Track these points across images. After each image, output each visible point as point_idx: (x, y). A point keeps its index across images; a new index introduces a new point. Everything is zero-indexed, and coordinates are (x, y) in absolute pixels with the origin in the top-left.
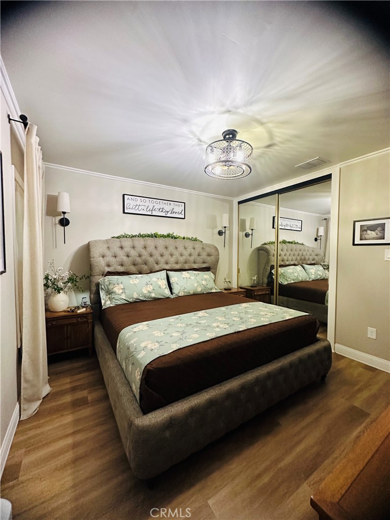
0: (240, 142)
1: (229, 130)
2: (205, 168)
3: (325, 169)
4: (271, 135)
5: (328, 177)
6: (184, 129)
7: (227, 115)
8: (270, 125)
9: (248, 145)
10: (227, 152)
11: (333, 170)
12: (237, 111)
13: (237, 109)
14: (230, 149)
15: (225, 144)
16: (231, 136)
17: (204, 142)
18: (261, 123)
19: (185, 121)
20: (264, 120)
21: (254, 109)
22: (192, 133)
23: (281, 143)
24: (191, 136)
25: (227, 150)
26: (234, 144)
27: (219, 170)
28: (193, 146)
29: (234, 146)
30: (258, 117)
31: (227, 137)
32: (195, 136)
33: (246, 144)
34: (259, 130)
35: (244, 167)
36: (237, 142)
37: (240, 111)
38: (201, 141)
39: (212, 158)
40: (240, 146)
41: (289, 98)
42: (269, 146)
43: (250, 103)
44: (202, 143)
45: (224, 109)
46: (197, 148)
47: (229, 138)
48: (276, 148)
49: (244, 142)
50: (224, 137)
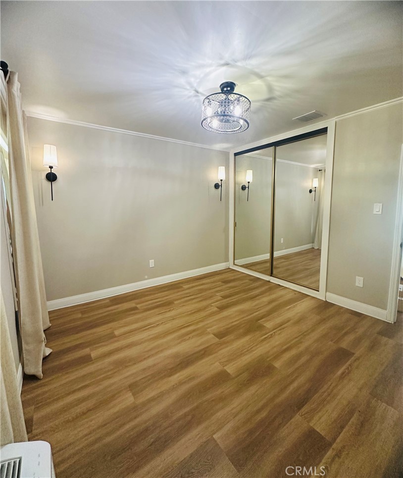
1: (227, 83)
2: (202, 124)
3: (320, 123)
4: (270, 89)
5: (324, 131)
8: (269, 78)
10: (225, 106)
11: (329, 123)
13: (236, 62)
14: (229, 103)
15: (223, 96)
17: (201, 93)
18: (260, 77)
20: (263, 74)
21: (253, 63)
22: (190, 84)
23: (281, 97)
24: (188, 87)
25: (226, 103)
26: (232, 97)
28: (189, 97)
32: (192, 87)
33: (244, 98)
34: (258, 82)
35: (242, 122)
36: (236, 96)
37: (239, 64)
39: (209, 111)
40: (238, 101)
43: (248, 57)
44: (199, 95)
46: (194, 99)
47: (227, 90)
48: (275, 101)
49: (242, 96)
50: (222, 90)
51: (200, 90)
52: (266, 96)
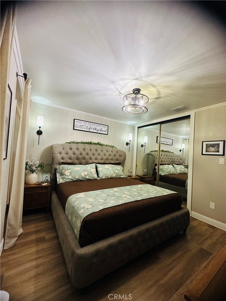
0: (142, 95)
1: (136, 89)
2: (122, 108)
3: (187, 112)
4: (159, 93)
5: (189, 117)
6: (112, 86)
7: (135, 81)
8: (159, 87)
9: (146, 97)
10: (135, 100)
11: (192, 113)
12: (142, 79)
13: (141, 78)
14: (137, 98)
15: (134, 96)
16: (137, 92)
17: (122, 94)
18: (154, 86)
19: (113, 82)
20: (156, 85)
21: (151, 79)
22: (117, 89)
23: (164, 97)
24: (116, 90)
25: (135, 99)
26: (139, 96)
27: (129, 109)
28: (116, 95)
29: (139, 97)
30: (152, 83)
31: (135, 92)
32: (118, 90)
33: (145, 96)
34: (153, 89)
35: (144, 108)
36: (141, 95)
37: (143, 79)
38: (120, 93)
39: (127, 103)
40: (142, 98)
41: (169, 74)
42: (157, 98)
43: (148, 76)
44: (121, 94)
45: (134, 78)
46: (118, 97)
47: (136, 92)
48: (161, 99)
49: (144, 95)
50: (134, 92)
51: (122, 92)
52: (156, 97)
